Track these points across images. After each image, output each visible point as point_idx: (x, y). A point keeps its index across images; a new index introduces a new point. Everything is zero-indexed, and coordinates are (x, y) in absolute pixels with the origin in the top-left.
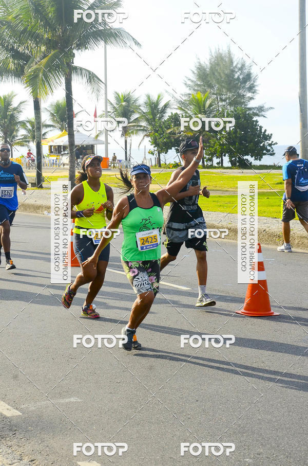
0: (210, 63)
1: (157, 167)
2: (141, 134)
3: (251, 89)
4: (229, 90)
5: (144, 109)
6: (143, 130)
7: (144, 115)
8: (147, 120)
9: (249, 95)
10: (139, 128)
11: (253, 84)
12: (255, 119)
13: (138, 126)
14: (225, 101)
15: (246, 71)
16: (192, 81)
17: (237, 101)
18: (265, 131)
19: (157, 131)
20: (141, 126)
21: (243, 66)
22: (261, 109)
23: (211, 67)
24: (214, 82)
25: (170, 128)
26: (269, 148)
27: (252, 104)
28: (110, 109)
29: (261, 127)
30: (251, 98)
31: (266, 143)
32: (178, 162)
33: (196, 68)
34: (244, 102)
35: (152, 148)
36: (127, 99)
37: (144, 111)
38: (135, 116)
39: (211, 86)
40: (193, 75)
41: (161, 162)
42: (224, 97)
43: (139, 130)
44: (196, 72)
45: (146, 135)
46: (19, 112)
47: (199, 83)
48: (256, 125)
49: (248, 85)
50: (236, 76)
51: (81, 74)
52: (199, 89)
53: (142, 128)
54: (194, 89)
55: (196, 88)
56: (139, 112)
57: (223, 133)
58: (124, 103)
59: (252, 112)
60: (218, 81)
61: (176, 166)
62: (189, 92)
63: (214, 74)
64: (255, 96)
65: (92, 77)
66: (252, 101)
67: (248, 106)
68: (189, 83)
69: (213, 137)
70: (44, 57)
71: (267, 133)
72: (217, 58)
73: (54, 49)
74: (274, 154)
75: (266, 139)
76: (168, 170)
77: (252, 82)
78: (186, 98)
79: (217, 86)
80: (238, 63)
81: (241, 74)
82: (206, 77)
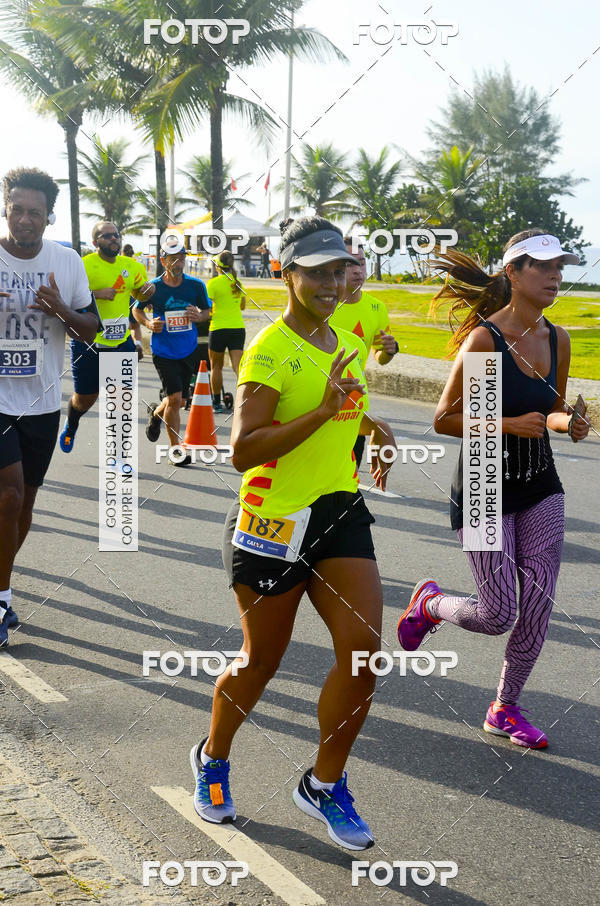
0: (476, 97)
1: (375, 280)
2: (348, 222)
3: (548, 143)
4: (507, 145)
5: (357, 176)
6: (352, 213)
7: (354, 188)
8: (361, 196)
9: (543, 154)
10: (345, 210)
11: (552, 136)
12: (552, 198)
13: (344, 206)
14: (500, 164)
15: (538, 112)
16: (443, 129)
17: (522, 165)
18: (571, 220)
19: (376, 216)
20: (348, 206)
21: (533, 100)
22: (565, 181)
23: (478, 104)
24: (481, 131)
25: (399, 211)
27: (547, 172)
28: (294, 173)
29: (563, 214)
30: (546, 161)
31: (572, 242)
32: (411, 271)
33: (449, 106)
34: (534, 169)
36: (326, 157)
37: (356, 179)
38: (338, 188)
39: (476, 138)
40: (444, 117)
41: (383, 272)
42: (498, 158)
43: (346, 213)
44: (449, 112)
45: (356, 222)
46: (135, 174)
47: (455, 132)
48: (555, 210)
49: (542, 137)
50: (522, 121)
51: (241, 109)
52: (455, 141)
53: (350, 210)
54: (445, 143)
55: (449, 141)
56: (345, 182)
57: (495, 222)
58: (320, 164)
59: (547, 186)
60: (490, 130)
61: (409, 278)
62: (436, 148)
63: (482, 117)
64: (555, 157)
65: (260, 116)
66: (549, 166)
67: (540, 176)
68: (436, 131)
69: (476, 229)
70: (174, 77)
71: (573, 226)
72: (487, 87)
73: (193, 62)
74: (585, 263)
75: (572, 236)
76: (394, 285)
77: (551, 132)
78: (431, 158)
79: (487, 137)
80: (523, 97)
81: (530, 117)
82: (467, 122)
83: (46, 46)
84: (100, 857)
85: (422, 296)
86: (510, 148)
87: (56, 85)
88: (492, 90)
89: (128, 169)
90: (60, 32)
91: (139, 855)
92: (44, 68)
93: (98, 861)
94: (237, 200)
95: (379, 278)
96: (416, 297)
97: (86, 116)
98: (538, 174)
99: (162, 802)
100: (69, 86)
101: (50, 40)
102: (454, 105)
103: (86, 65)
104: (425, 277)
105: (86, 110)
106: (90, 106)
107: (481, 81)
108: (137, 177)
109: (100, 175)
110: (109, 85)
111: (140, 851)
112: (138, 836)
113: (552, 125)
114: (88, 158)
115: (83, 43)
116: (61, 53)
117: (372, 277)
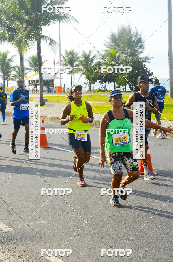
0: (118, 33)
1: (89, 91)
2: (80, 73)
3: (141, 47)
4: (129, 48)
5: (82, 59)
6: (81, 71)
7: (81, 63)
8: (83, 65)
9: (140, 50)
10: (79, 70)
12: (143, 64)
13: (78, 69)
14: (127, 54)
15: (138, 37)
16: (108, 43)
17: (134, 54)
18: (149, 70)
19: (89, 71)
21: (137, 34)
22: (147, 58)
23: (119, 35)
24: (120, 43)
25: (96, 70)
27: (142, 56)
28: (62, 59)
29: (147, 69)
30: (141, 52)
33: (110, 36)
34: (137, 55)
35: (86, 81)
36: (72, 53)
37: (81, 60)
38: (76, 63)
39: (119, 46)
40: (108, 39)
41: (92, 89)
42: (126, 52)
44: (110, 38)
45: (83, 74)
46: (12, 61)
47: (112, 44)
48: (144, 67)
49: (139, 45)
50: (133, 40)
51: (46, 39)
52: (112, 47)
54: (109, 47)
56: (78, 61)
58: (70, 56)
59: (142, 60)
60: (123, 43)
61: (100, 91)
62: (106, 49)
63: (120, 39)
64: (144, 51)
67: (140, 57)
68: (106, 44)
71: (150, 72)
73: (31, 26)
75: (150, 75)
76: (96, 93)
77: (142, 43)
78: (105, 53)
79: (122, 45)
80: (133, 33)
81: (136, 39)
82: (116, 41)
88: (123, 30)
89: (9, 60)
95: (91, 91)
102: (112, 36)
107: (120, 28)
109: (1, 62)
110: (4, 33)
113: (142, 41)
117: (88, 91)
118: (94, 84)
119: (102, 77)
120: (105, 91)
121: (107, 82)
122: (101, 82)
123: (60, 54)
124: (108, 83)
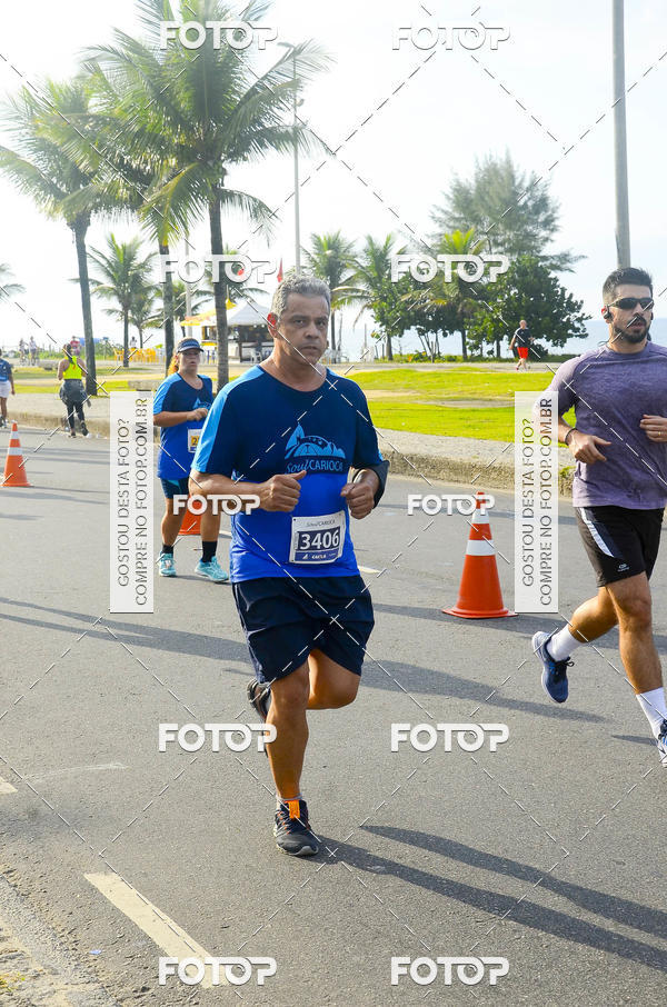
0: (477, 181)
1: (387, 360)
2: (358, 305)
3: (548, 223)
4: (509, 227)
5: (365, 262)
6: (361, 297)
7: (362, 273)
8: (369, 280)
9: (543, 233)
10: (354, 294)
11: (551, 216)
12: (553, 274)
13: (353, 290)
14: (502, 244)
15: (538, 194)
16: (446, 213)
17: (523, 245)
18: (571, 295)
19: (384, 299)
20: (358, 291)
21: (534, 184)
22: (564, 258)
23: (478, 188)
24: (482, 213)
25: (407, 292)
26: (577, 325)
27: (548, 250)
28: (304, 261)
29: (563, 290)
30: (546, 239)
31: (573, 316)
32: (421, 350)
33: (451, 190)
34: (535, 248)
35: (377, 327)
36: (334, 244)
37: (364, 265)
38: (347, 274)
39: (477, 220)
40: (447, 202)
41: (394, 352)
42: (500, 239)
43: (355, 297)
44: (451, 196)
45: (366, 306)
46: (149, 270)
47: (457, 215)
48: (554, 286)
49: (542, 218)
50: (521, 203)
51: (241, 203)
52: (457, 224)
53: (360, 294)
54: (448, 226)
55: (452, 224)
56: (354, 267)
57: (499, 300)
58: (328, 252)
59: (548, 263)
60: (490, 212)
61: (420, 357)
62: (439, 231)
63: (482, 199)
64: (554, 236)
65: (259, 209)
66: (548, 244)
67: (542, 254)
68: (443, 216)
69: (481, 307)
70: (174, 176)
71: (573, 300)
72: (487, 170)
73: (190, 161)
74: (587, 335)
75: (573, 311)
76: (405, 364)
77: (550, 213)
78: (435, 241)
79: (488, 219)
80: (522, 181)
81: (529, 199)
82: (468, 205)
83: (52, 153)
84: (21, 948)
85: (429, 374)
86: (510, 228)
87: (64, 189)
88: (492, 173)
89: (142, 266)
90: (65, 139)
91: (62, 944)
92: (51, 174)
93: (19, 952)
94: (251, 290)
95: (391, 358)
96: (423, 375)
97: (94, 218)
98: (539, 252)
99: (93, 888)
100: (75, 190)
101: (55, 147)
102: (456, 190)
103: (91, 169)
104: (434, 355)
105: (93, 211)
106: (96, 207)
107: (481, 166)
108: (151, 273)
109: (116, 272)
110: (112, 188)
111: (63, 940)
112: (63, 926)
113: (551, 206)
114: (103, 257)
115: (86, 148)
116: (66, 160)
117: (384, 358)
118: (400, 336)
119: (425, 314)
120: (436, 357)
121: (440, 332)
122: (421, 332)
123: (298, 246)
124: (445, 335)
